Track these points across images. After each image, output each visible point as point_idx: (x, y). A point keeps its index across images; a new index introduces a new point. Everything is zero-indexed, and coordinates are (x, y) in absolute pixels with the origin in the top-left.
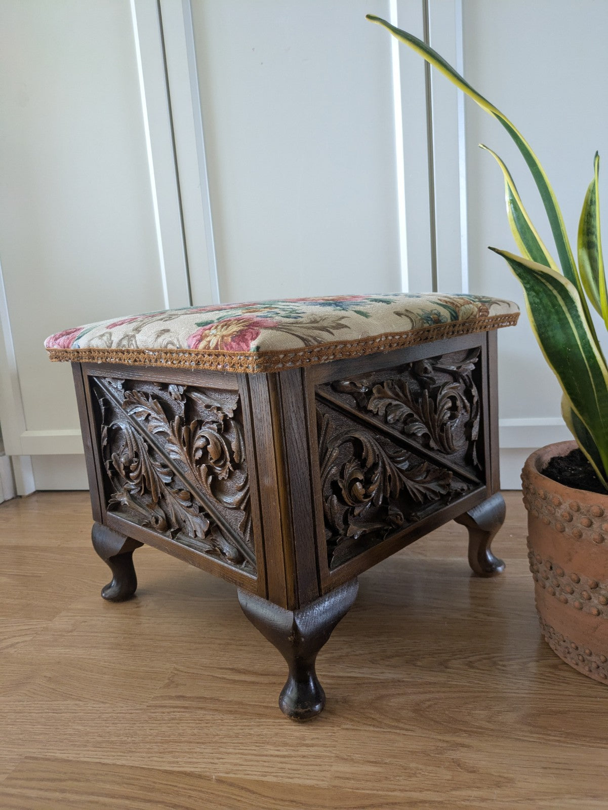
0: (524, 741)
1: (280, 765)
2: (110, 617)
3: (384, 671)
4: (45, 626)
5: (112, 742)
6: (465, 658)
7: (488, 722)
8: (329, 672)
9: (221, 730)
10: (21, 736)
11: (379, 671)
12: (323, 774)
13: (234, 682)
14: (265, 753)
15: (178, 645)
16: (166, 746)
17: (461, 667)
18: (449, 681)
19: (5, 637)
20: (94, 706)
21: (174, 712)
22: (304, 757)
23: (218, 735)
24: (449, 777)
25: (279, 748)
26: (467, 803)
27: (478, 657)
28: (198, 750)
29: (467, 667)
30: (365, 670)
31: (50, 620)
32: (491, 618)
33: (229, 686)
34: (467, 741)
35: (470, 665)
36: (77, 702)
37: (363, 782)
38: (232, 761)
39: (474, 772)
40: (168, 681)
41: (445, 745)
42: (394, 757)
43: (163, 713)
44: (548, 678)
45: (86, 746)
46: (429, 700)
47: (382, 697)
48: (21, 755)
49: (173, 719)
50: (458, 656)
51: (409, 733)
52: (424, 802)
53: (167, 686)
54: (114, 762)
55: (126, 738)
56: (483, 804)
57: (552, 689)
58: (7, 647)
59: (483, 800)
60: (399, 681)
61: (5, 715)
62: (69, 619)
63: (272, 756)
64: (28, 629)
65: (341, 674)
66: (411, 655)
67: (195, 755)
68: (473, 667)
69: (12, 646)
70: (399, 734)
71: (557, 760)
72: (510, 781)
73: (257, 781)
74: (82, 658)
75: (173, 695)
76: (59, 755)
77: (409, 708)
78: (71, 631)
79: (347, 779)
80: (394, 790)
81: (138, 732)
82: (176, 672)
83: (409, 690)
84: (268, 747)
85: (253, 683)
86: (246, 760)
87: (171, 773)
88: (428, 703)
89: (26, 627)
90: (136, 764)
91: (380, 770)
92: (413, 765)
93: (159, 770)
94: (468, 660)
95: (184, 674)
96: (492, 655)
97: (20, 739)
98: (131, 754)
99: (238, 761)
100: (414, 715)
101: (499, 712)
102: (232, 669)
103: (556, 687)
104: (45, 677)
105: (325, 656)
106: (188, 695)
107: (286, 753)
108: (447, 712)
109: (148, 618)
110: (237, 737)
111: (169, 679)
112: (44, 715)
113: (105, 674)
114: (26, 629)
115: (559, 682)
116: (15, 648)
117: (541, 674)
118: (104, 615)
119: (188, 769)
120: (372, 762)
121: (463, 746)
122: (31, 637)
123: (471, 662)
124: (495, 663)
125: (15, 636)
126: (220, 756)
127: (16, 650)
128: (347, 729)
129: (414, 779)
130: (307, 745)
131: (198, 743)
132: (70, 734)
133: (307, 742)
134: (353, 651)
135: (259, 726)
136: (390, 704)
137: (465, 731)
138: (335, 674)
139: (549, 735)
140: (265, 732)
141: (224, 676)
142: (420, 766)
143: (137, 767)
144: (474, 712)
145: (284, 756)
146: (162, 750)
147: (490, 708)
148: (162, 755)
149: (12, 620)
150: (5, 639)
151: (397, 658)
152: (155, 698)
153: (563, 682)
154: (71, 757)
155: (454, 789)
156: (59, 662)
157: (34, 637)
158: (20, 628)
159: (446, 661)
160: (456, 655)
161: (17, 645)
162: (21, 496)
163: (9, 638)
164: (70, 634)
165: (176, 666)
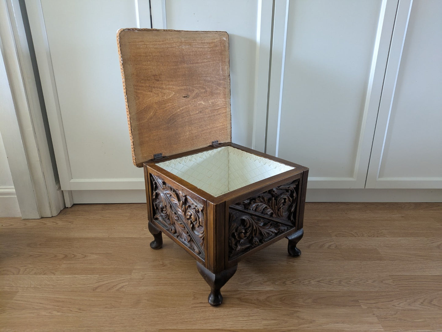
0: (315, 308)
1: (246, 323)
2: (155, 271)
3: (266, 287)
4: (130, 277)
5: (186, 322)
6: (290, 280)
7: (304, 303)
8: (248, 289)
9: (221, 313)
10: (152, 323)
11: (264, 287)
12: (260, 325)
14: (239, 320)
15: (189, 282)
16: (206, 321)
17: (290, 284)
18: (288, 289)
20: (172, 309)
21: (202, 308)
22: (252, 320)
23: (221, 315)
24: (297, 322)
25: (243, 318)
26: (304, 329)
27: (294, 280)
28: (217, 321)
30: (259, 287)
31: (131, 275)
34: (299, 310)
35: (293, 283)
36: (165, 308)
37: (273, 326)
38: (230, 324)
39: (303, 319)
40: (193, 297)
41: (293, 312)
42: (279, 317)
43: (198, 309)
44: (318, 286)
45: (178, 324)
46: (284, 297)
47: (268, 297)
48: (157, 329)
49: (203, 311)
51: (281, 309)
52: (292, 330)
53: (194, 299)
54: (191, 328)
55: (190, 320)
56: (308, 329)
58: (120, 288)
59: (308, 327)
60: (272, 291)
61: (140, 315)
62: (138, 274)
63: (242, 321)
64: (124, 279)
66: (273, 280)
67: (217, 323)
68: (294, 284)
69: (122, 287)
70: (278, 309)
71: (326, 313)
72: (314, 321)
73: (241, 329)
74: (155, 290)
75: (198, 302)
76: (170, 328)
77: (278, 300)
78: (143, 279)
79: (268, 325)
80: (283, 327)
81: (193, 317)
82: (194, 293)
83: (277, 294)
84: (240, 318)
86: (234, 323)
87: (212, 330)
88: (284, 298)
89: (123, 279)
90: (199, 328)
91: (276, 321)
92: (286, 319)
93: (207, 329)
95: (197, 294)
96: (299, 278)
97: (152, 324)
98: (195, 325)
99: (232, 324)
100: (280, 302)
101: (306, 299)
103: (321, 289)
104: (145, 299)
105: (245, 283)
106: (204, 302)
107: (245, 319)
109: (170, 271)
110: (228, 315)
111: (193, 296)
112: (155, 314)
113: (168, 296)
116: (124, 288)
118: (152, 271)
119: (217, 328)
120: (274, 319)
121: (298, 311)
123: (293, 282)
124: (300, 282)
125: (120, 283)
126: (225, 322)
127: (125, 289)
128: (262, 309)
129: (287, 323)
130: (252, 316)
131: (216, 319)
132: (170, 320)
133: (251, 315)
134: (253, 280)
135: (233, 311)
136: (272, 299)
137: (297, 306)
138: (251, 290)
139: (322, 305)
140: (236, 313)
142: (288, 319)
143: (200, 329)
144: (298, 300)
145: (246, 320)
146: (205, 323)
147: (303, 298)
148: (206, 324)
149: (114, 276)
150: (117, 285)
151: (269, 282)
152: (192, 304)
154: (175, 328)
155: (300, 325)
156: (147, 293)
157: (129, 283)
158: (120, 279)
159: (285, 282)
160: (287, 279)
161: (124, 287)
162: (68, 208)
163: (119, 284)
164: (143, 280)
165: (193, 291)
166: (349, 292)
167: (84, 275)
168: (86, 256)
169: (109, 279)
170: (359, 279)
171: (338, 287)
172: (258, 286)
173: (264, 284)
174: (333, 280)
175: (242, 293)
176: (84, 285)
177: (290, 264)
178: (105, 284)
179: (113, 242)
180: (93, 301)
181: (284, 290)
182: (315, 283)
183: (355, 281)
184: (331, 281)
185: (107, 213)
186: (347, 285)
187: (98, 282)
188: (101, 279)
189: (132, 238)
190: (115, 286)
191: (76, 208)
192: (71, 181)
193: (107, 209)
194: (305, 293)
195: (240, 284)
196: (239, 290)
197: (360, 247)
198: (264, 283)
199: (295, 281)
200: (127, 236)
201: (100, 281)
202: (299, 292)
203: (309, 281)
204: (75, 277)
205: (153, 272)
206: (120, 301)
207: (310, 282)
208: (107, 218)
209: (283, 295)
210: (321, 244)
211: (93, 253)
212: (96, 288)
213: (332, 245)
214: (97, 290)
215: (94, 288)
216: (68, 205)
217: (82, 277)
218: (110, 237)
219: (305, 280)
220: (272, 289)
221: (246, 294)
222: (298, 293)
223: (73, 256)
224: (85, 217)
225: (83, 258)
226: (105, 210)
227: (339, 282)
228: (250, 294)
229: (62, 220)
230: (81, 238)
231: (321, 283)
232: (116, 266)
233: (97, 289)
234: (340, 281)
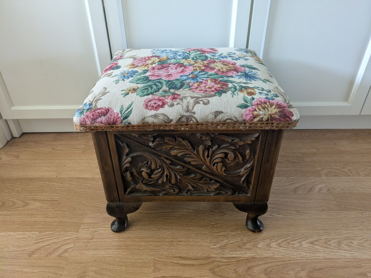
3: (246, 252)
4: (76, 236)
6: (276, 241)
8: (223, 255)
11: (244, 252)
13: (184, 265)
15: (149, 243)
17: (276, 247)
18: (274, 256)
19: (59, 245)
27: (281, 240)
29: (279, 247)
30: (238, 252)
31: (77, 232)
32: (280, 216)
33: (182, 268)
35: (279, 245)
40: (153, 268)
44: (312, 250)
46: (269, 268)
47: (250, 268)
50: (273, 240)
53: (154, 271)
57: (315, 256)
58: (63, 253)
60: (254, 258)
62: (87, 230)
64: (69, 239)
65: (229, 256)
66: (254, 242)
68: (281, 246)
69: (66, 251)
74: (105, 256)
77: (263, 273)
78: (92, 239)
82: (155, 262)
83: (260, 263)
85: (192, 265)
88: (269, 269)
94: (277, 242)
95: (159, 262)
96: (287, 238)
101: (298, 271)
102: (180, 257)
103: (316, 255)
104: (92, 271)
105: (218, 245)
106: (167, 276)
108: (278, 274)
111: (153, 266)
113: (121, 266)
114: (67, 239)
115: (316, 252)
116: (68, 253)
117: (308, 248)
122: (73, 245)
123: (279, 243)
125: (64, 245)
127: (69, 254)
134: (229, 241)
136: (254, 272)
141: (178, 262)
144: (289, 272)
147: (294, 270)
149: (56, 233)
150: (59, 247)
151: (249, 244)
153: (318, 252)
156: (95, 261)
157: (74, 244)
158: (64, 239)
159: (269, 244)
160: (272, 240)
161: (68, 251)
162: (16, 138)
163: (62, 246)
164: (92, 241)
165: (154, 258)
166: (353, 260)
167: (21, 233)
168: (27, 204)
169: (51, 238)
170: (363, 239)
171: (338, 252)
172: (236, 251)
173: (243, 247)
174: (329, 241)
175: (216, 261)
176: (20, 247)
177: (273, 216)
178: (45, 246)
179: (62, 184)
180: (26, 273)
181: (269, 257)
182: (308, 245)
183: (358, 242)
184: (328, 243)
185: (59, 144)
186: (349, 249)
187: (37, 243)
188: (41, 239)
189: (84, 178)
190: (57, 249)
191: (25, 138)
192: (12, 109)
193: (60, 140)
194: (296, 261)
195: (213, 247)
196: (211, 256)
197: (357, 190)
198: (243, 245)
199: (282, 242)
200: (78, 176)
201: (40, 242)
202: (289, 260)
203: (300, 242)
204: (10, 235)
205: (105, 228)
206: (61, 273)
207: (302, 243)
208: (59, 152)
209: (269, 265)
210: (310, 186)
211: (35, 200)
212: (33, 252)
213: (323, 187)
214: (34, 256)
215: (31, 252)
216: (16, 134)
217: (19, 235)
218: (59, 176)
219: (295, 240)
220: (254, 255)
221: (221, 264)
222: (287, 262)
223: (13, 203)
224: (33, 150)
225: (24, 206)
226: (57, 141)
227: (338, 244)
228: (226, 264)
229: (8, 153)
230: (24, 179)
231: (315, 245)
232: (61, 219)
233: (34, 254)
234: (339, 242)
